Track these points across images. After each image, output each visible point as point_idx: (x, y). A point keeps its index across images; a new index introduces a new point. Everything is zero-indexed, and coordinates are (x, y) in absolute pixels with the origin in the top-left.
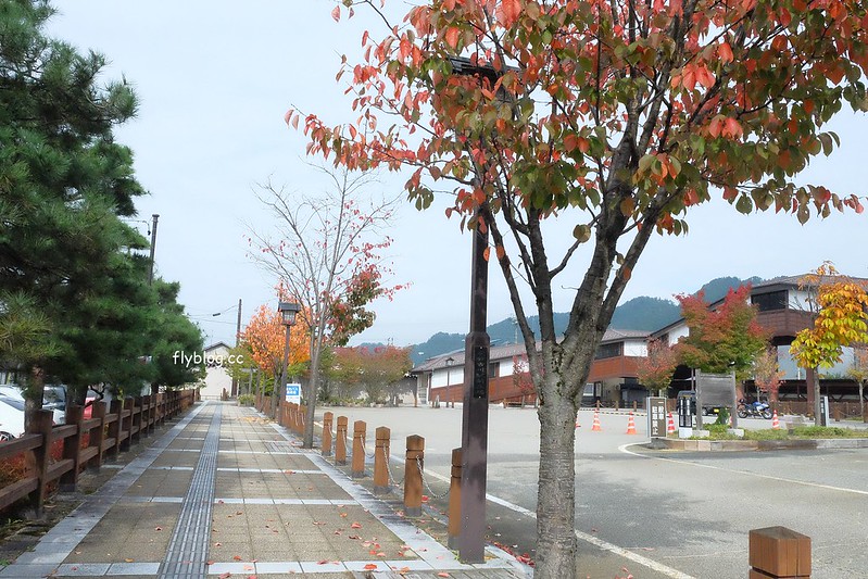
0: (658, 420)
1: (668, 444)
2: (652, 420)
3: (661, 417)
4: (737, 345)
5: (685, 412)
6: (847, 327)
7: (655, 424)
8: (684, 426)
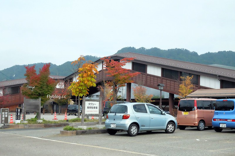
0: (5, 117)
1: (8, 126)
2: (2, 117)
3: (6, 116)
4: (41, 88)
5: (18, 114)
6: (88, 81)
7: (3, 119)
8: (17, 119)
